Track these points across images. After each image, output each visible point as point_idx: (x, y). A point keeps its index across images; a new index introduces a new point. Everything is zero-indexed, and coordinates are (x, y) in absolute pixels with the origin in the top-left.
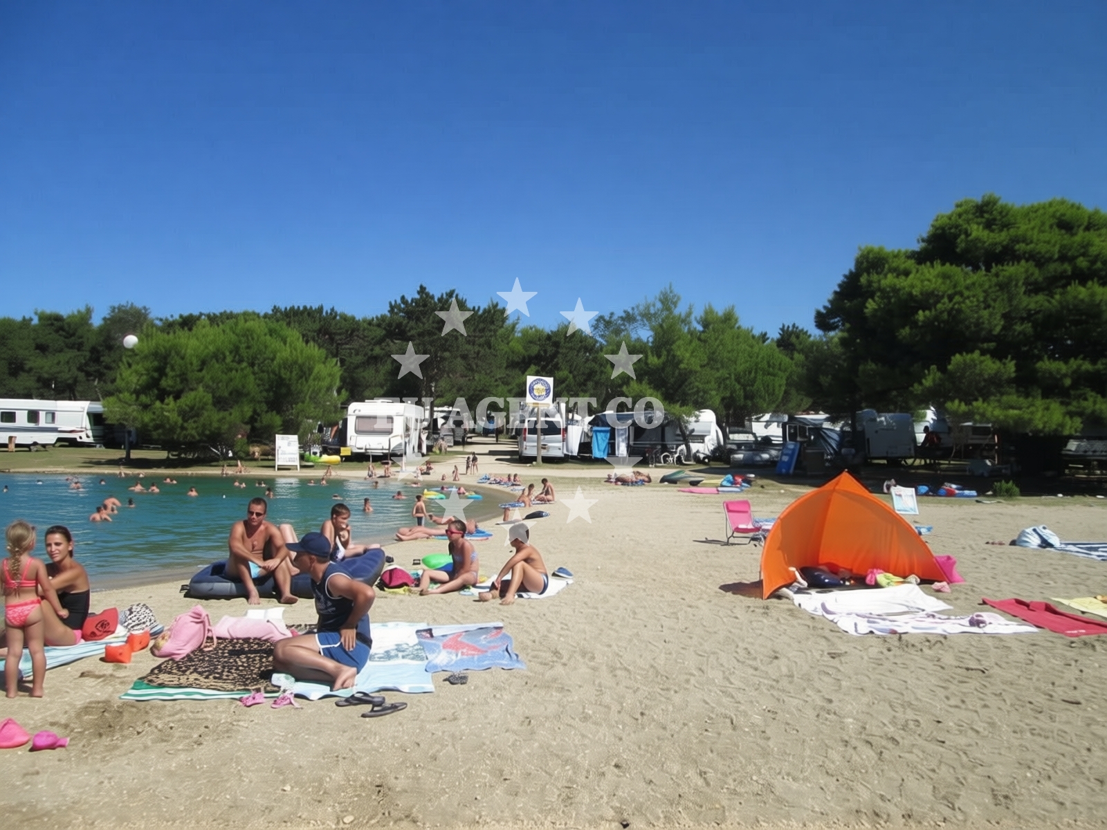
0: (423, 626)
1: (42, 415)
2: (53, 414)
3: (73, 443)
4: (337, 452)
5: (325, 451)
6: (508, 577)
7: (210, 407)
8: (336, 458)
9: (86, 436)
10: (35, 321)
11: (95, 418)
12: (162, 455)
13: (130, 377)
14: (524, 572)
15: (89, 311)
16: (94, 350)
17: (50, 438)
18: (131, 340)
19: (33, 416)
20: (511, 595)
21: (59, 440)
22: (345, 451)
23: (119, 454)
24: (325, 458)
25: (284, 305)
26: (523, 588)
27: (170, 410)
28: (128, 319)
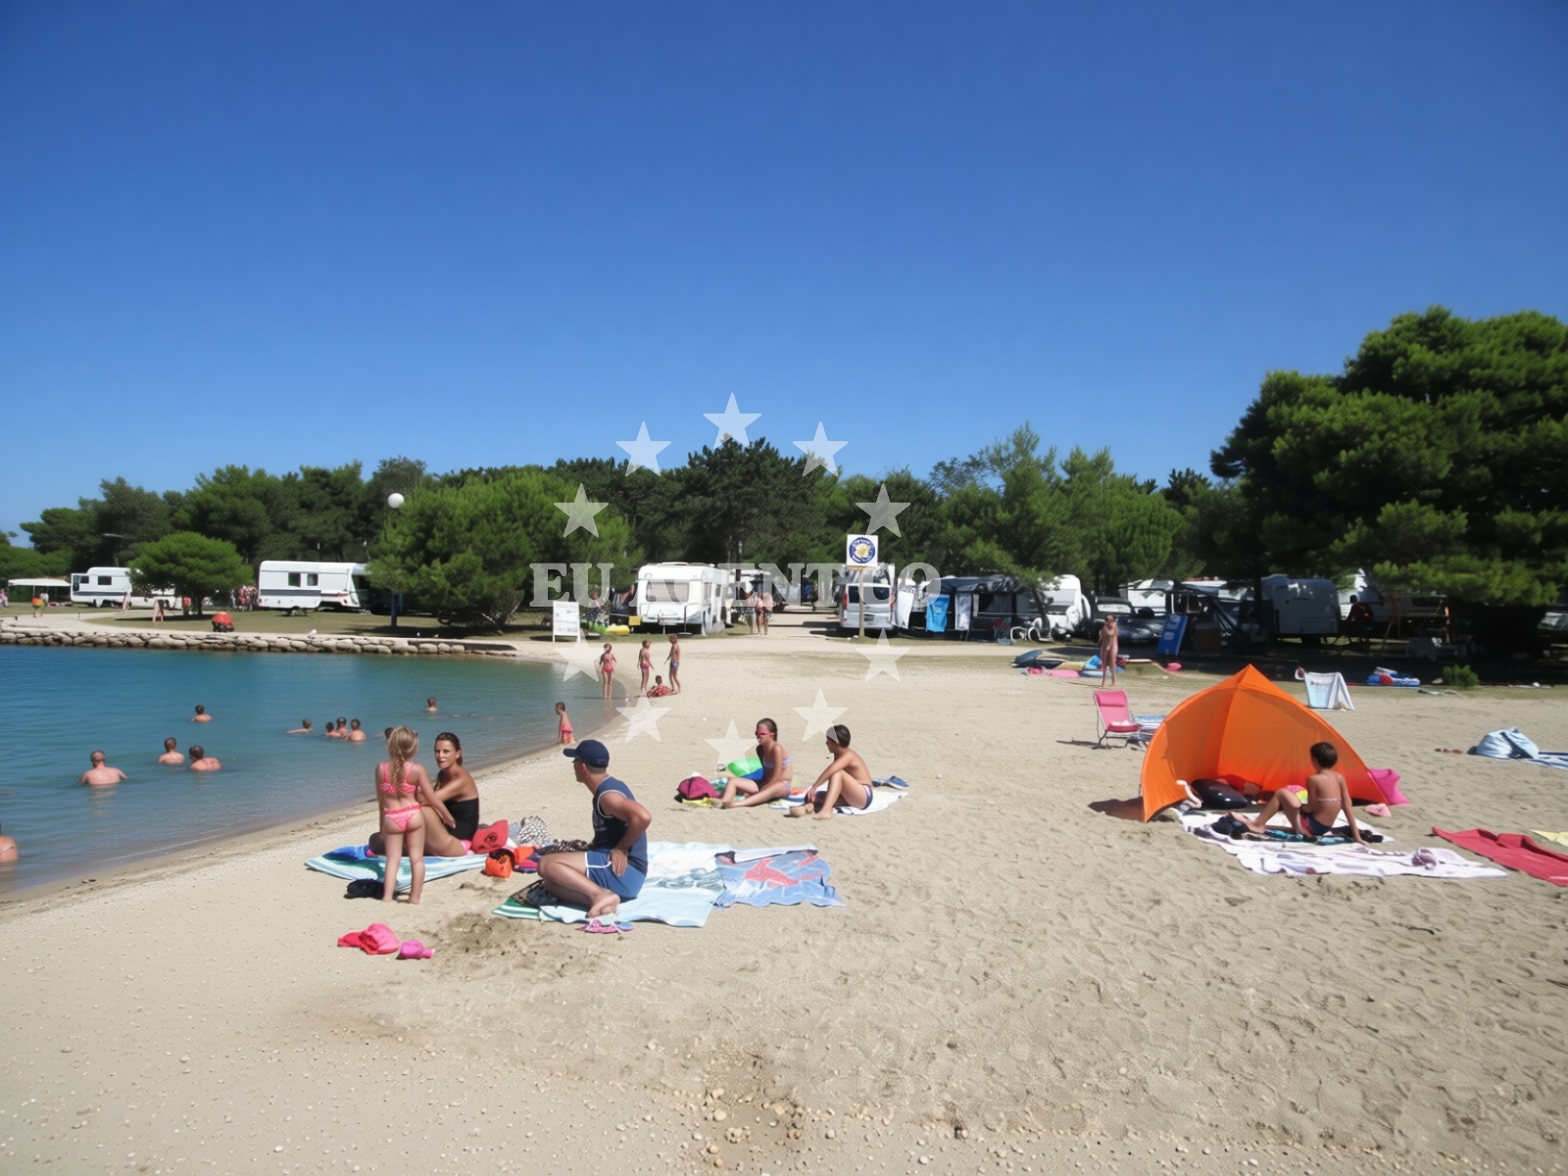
0: (725, 849)
1: (304, 579)
2: (314, 578)
3: (337, 608)
4: (626, 622)
5: (614, 620)
6: (823, 788)
7: (479, 570)
8: (624, 628)
9: (351, 600)
10: (301, 477)
11: (360, 581)
12: (432, 623)
13: (395, 537)
14: (843, 783)
15: (358, 467)
16: (362, 507)
17: (313, 602)
18: (396, 499)
19: (294, 578)
20: (828, 809)
21: (323, 604)
22: (634, 621)
23: (384, 621)
24: (614, 628)
25: (570, 457)
26: (842, 802)
27: (438, 573)
28: (399, 475)
